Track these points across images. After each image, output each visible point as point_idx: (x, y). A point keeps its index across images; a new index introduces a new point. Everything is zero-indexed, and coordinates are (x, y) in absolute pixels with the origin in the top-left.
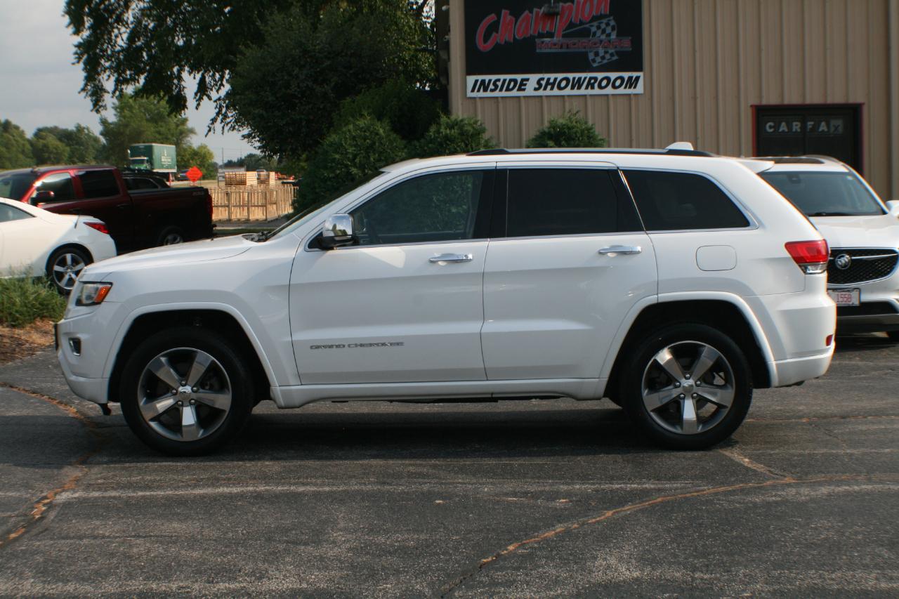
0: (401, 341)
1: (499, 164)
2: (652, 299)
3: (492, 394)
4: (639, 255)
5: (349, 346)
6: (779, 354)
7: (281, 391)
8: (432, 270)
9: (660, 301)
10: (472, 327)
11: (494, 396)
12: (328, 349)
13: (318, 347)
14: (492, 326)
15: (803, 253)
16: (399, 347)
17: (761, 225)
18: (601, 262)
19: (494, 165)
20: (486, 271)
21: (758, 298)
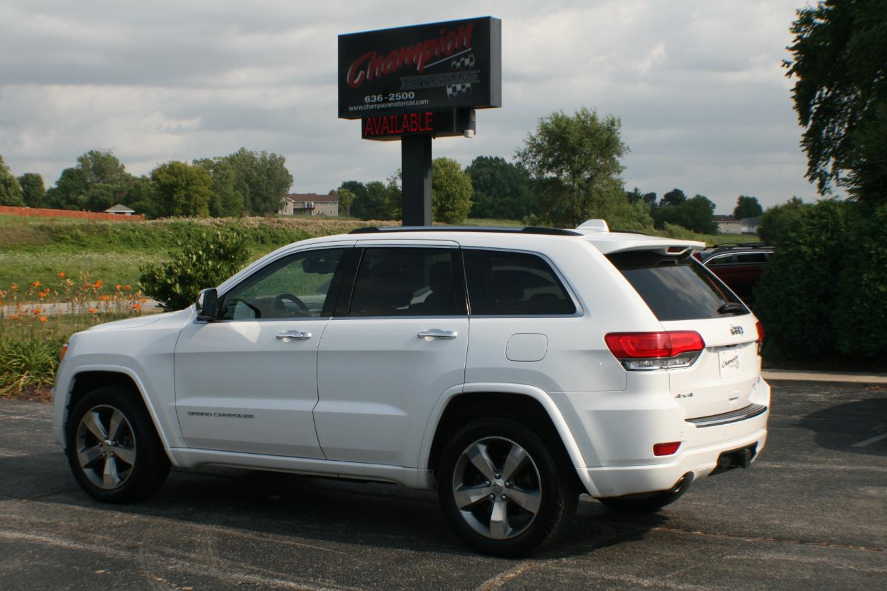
0: (251, 414)
1: (359, 243)
2: (458, 388)
3: (338, 474)
4: (454, 340)
5: (215, 414)
6: (591, 460)
7: (172, 451)
8: (277, 347)
9: (465, 391)
10: (305, 405)
11: (340, 476)
12: (200, 416)
13: (193, 414)
14: (325, 406)
15: (628, 346)
16: (249, 419)
17: (585, 312)
18: (418, 346)
19: (354, 243)
20: (319, 350)
21: (564, 395)
